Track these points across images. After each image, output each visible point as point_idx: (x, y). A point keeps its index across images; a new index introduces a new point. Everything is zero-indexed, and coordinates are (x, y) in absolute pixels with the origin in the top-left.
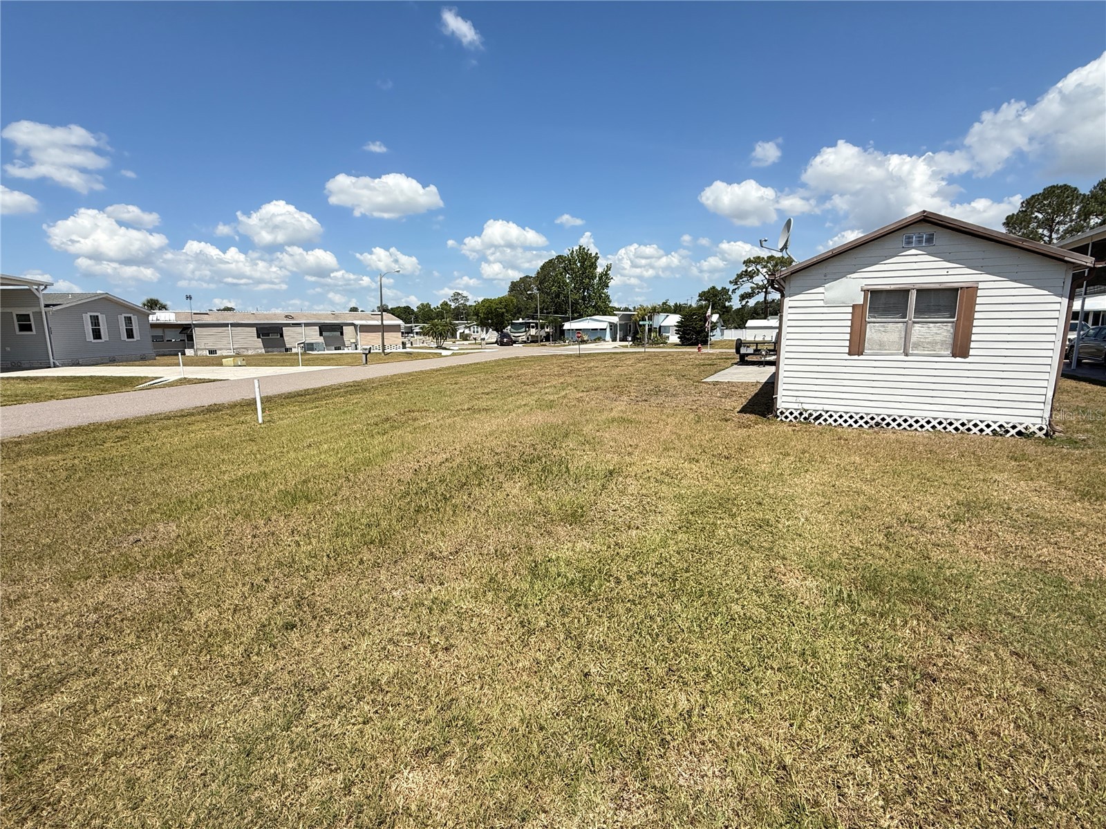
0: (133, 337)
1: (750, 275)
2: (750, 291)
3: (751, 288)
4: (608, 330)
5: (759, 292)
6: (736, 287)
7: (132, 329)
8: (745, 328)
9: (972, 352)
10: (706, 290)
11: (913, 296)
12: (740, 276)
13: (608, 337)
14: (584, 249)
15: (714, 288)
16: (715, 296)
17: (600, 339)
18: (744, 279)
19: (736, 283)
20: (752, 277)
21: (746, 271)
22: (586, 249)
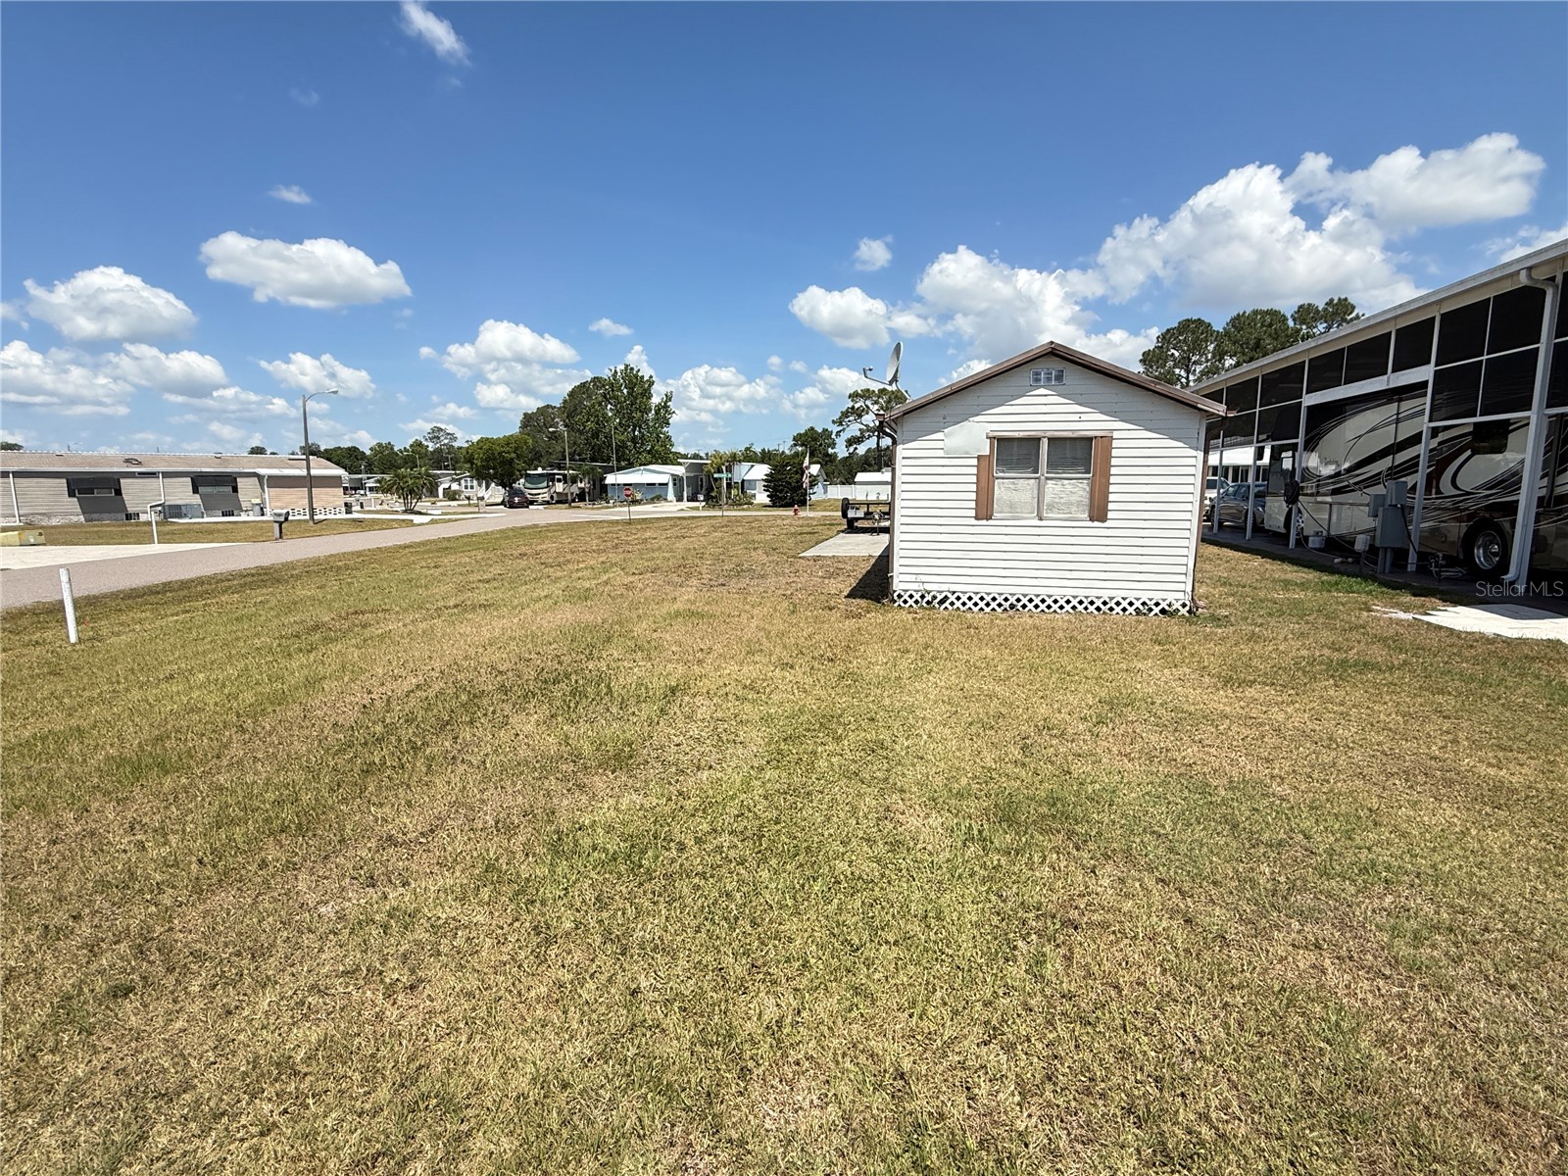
1: (859, 413)
2: (858, 434)
3: (860, 430)
4: (671, 485)
5: (869, 436)
6: (841, 428)
8: (855, 483)
9: (1110, 515)
10: (802, 432)
11: (1044, 445)
12: (845, 414)
13: (671, 495)
14: (632, 369)
15: (812, 429)
16: (815, 440)
17: (660, 498)
18: (851, 418)
19: (841, 424)
20: (860, 416)
21: (853, 407)
22: (636, 369)
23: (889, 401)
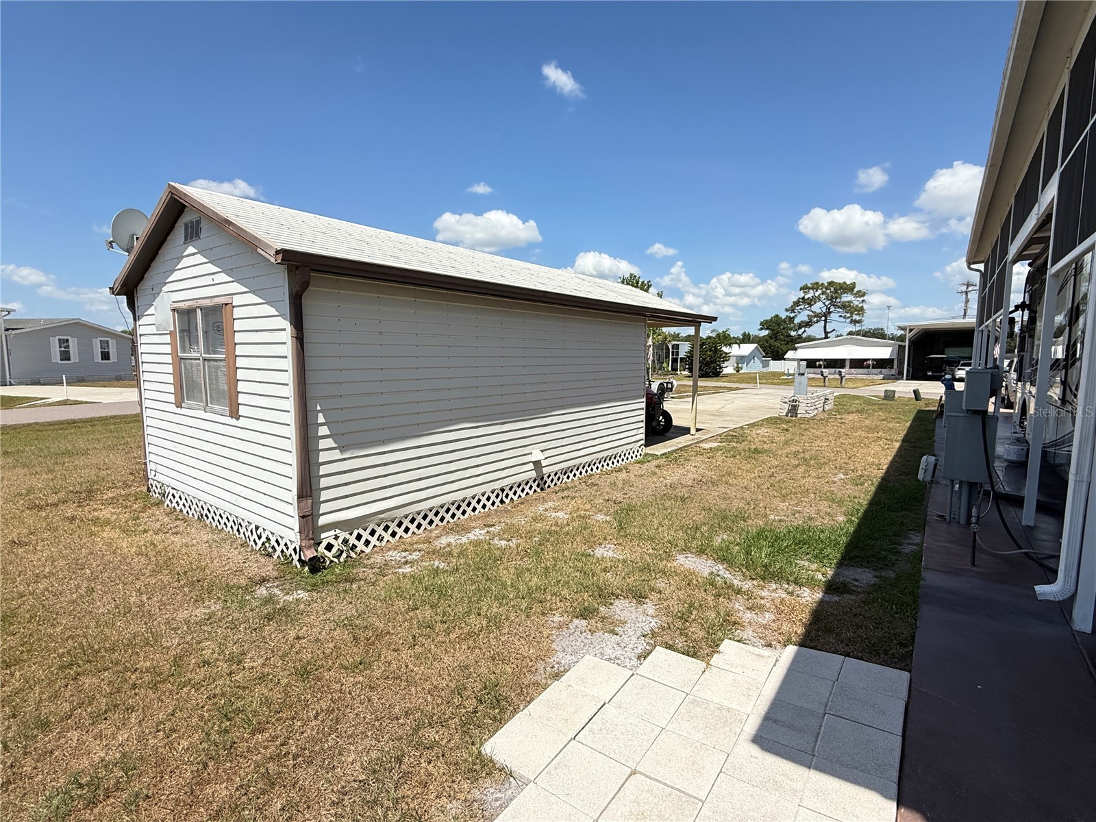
0: (109, 359)
1: (810, 302)
2: (806, 319)
3: (808, 316)
5: (818, 321)
6: (793, 315)
7: (108, 352)
9: (241, 410)
10: (769, 318)
11: (199, 319)
12: (797, 303)
14: (635, 276)
15: (777, 316)
16: (779, 325)
18: (802, 307)
19: (793, 311)
20: (811, 305)
21: (803, 298)
22: (638, 277)
23: (836, 291)
